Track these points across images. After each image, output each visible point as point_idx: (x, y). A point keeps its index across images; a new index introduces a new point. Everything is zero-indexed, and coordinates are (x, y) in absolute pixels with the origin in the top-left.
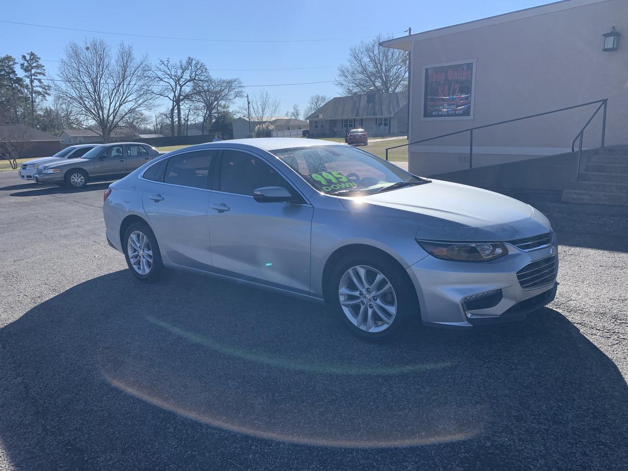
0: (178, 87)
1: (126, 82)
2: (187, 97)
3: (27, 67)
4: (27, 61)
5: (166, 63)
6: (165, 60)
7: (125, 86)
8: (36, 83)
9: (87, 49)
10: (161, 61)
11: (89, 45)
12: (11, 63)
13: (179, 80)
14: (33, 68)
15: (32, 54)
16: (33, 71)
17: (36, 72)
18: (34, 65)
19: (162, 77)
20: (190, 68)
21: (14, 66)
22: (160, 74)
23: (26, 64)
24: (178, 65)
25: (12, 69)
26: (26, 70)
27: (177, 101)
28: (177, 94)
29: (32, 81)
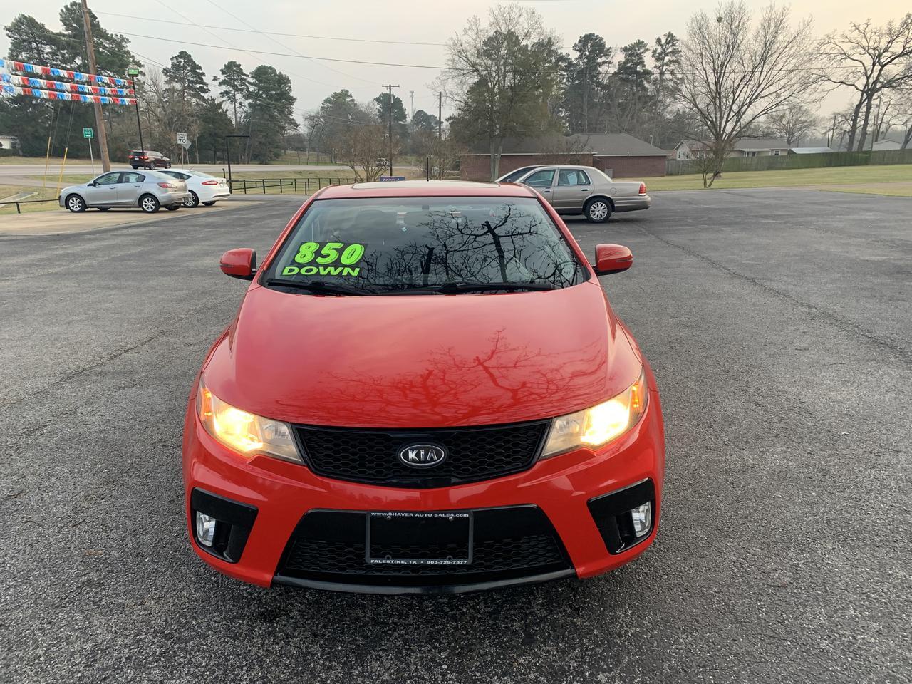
0: (877, 67)
1: (767, 68)
2: (890, 83)
3: (660, 54)
4: (662, 46)
5: (862, 28)
6: (861, 22)
7: (764, 74)
8: (668, 76)
9: (720, 20)
10: (855, 26)
11: (723, 15)
12: (641, 50)
13: (879, 56)
14: (667, 55)
15: (670, 35)
16: (667, 59)
17: (669, 61)
18: (670, 50)
19: (850, 52)
20: (906, 33)
21: (645, 55)
22: (847, 47)
23: (660, 50)
24: (885, 29)
25: (641, 58)
26: (658, 59)
27: (869, 92)
28: (871, 81)
29: (662, 74)
